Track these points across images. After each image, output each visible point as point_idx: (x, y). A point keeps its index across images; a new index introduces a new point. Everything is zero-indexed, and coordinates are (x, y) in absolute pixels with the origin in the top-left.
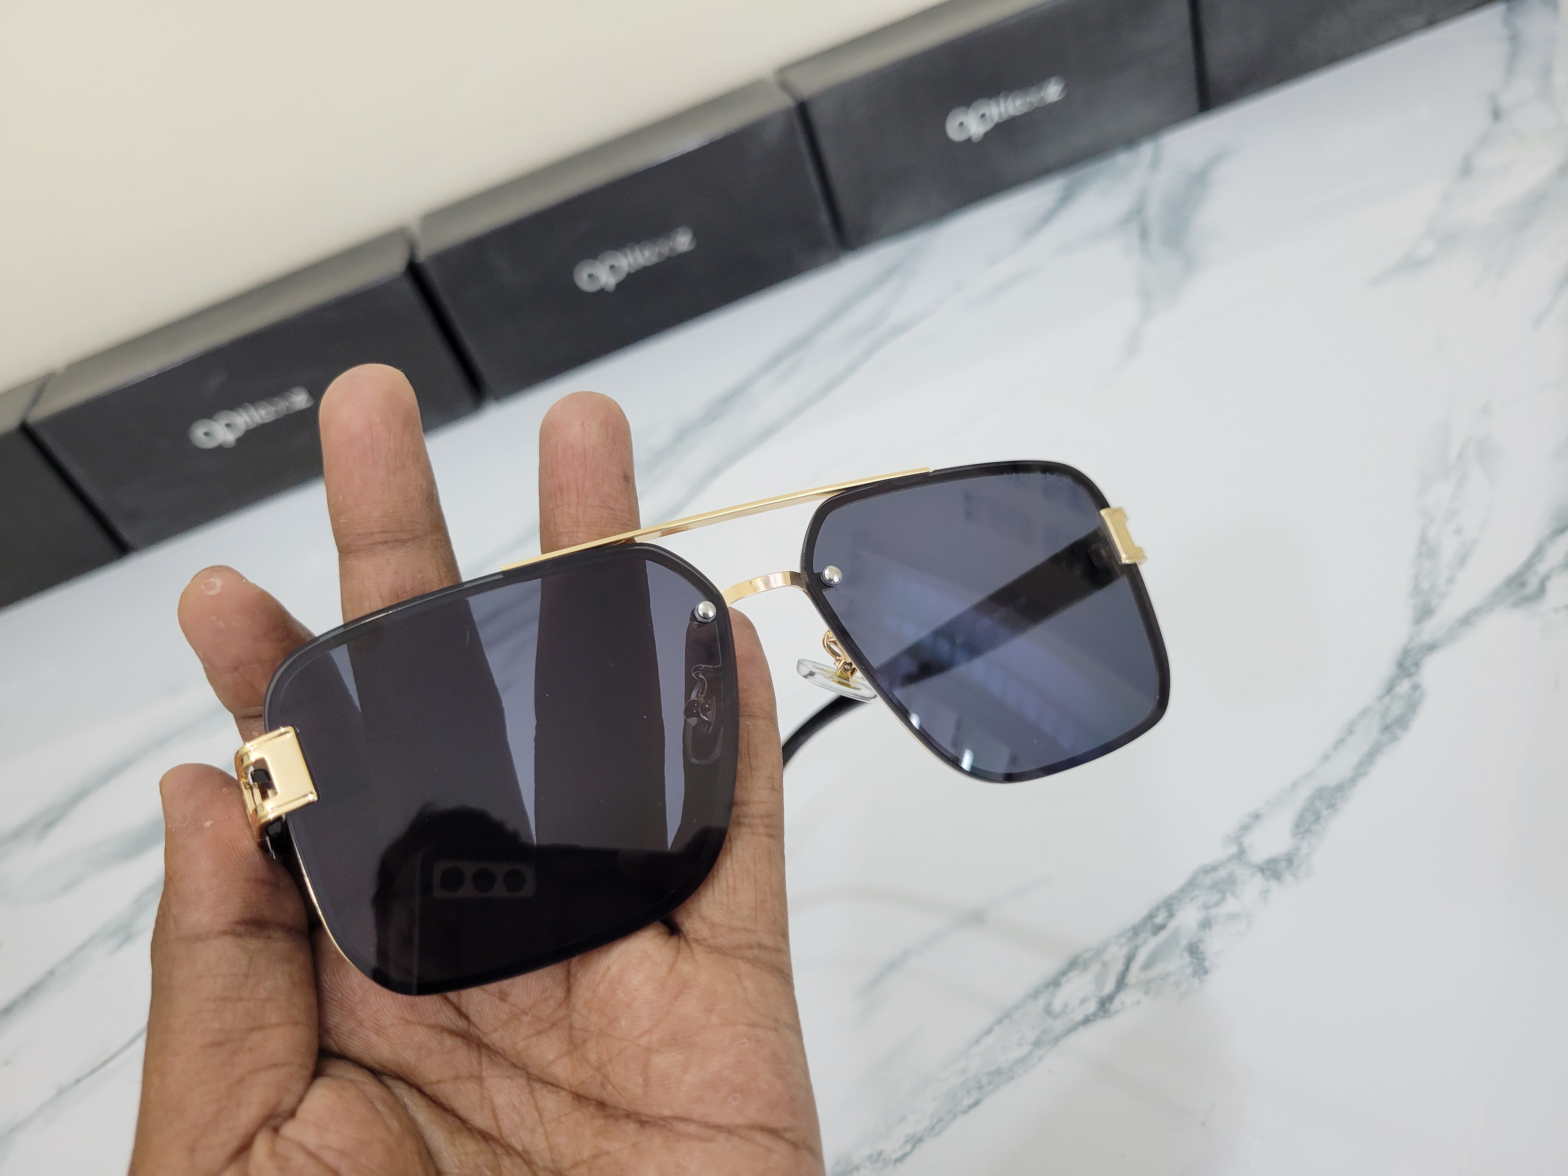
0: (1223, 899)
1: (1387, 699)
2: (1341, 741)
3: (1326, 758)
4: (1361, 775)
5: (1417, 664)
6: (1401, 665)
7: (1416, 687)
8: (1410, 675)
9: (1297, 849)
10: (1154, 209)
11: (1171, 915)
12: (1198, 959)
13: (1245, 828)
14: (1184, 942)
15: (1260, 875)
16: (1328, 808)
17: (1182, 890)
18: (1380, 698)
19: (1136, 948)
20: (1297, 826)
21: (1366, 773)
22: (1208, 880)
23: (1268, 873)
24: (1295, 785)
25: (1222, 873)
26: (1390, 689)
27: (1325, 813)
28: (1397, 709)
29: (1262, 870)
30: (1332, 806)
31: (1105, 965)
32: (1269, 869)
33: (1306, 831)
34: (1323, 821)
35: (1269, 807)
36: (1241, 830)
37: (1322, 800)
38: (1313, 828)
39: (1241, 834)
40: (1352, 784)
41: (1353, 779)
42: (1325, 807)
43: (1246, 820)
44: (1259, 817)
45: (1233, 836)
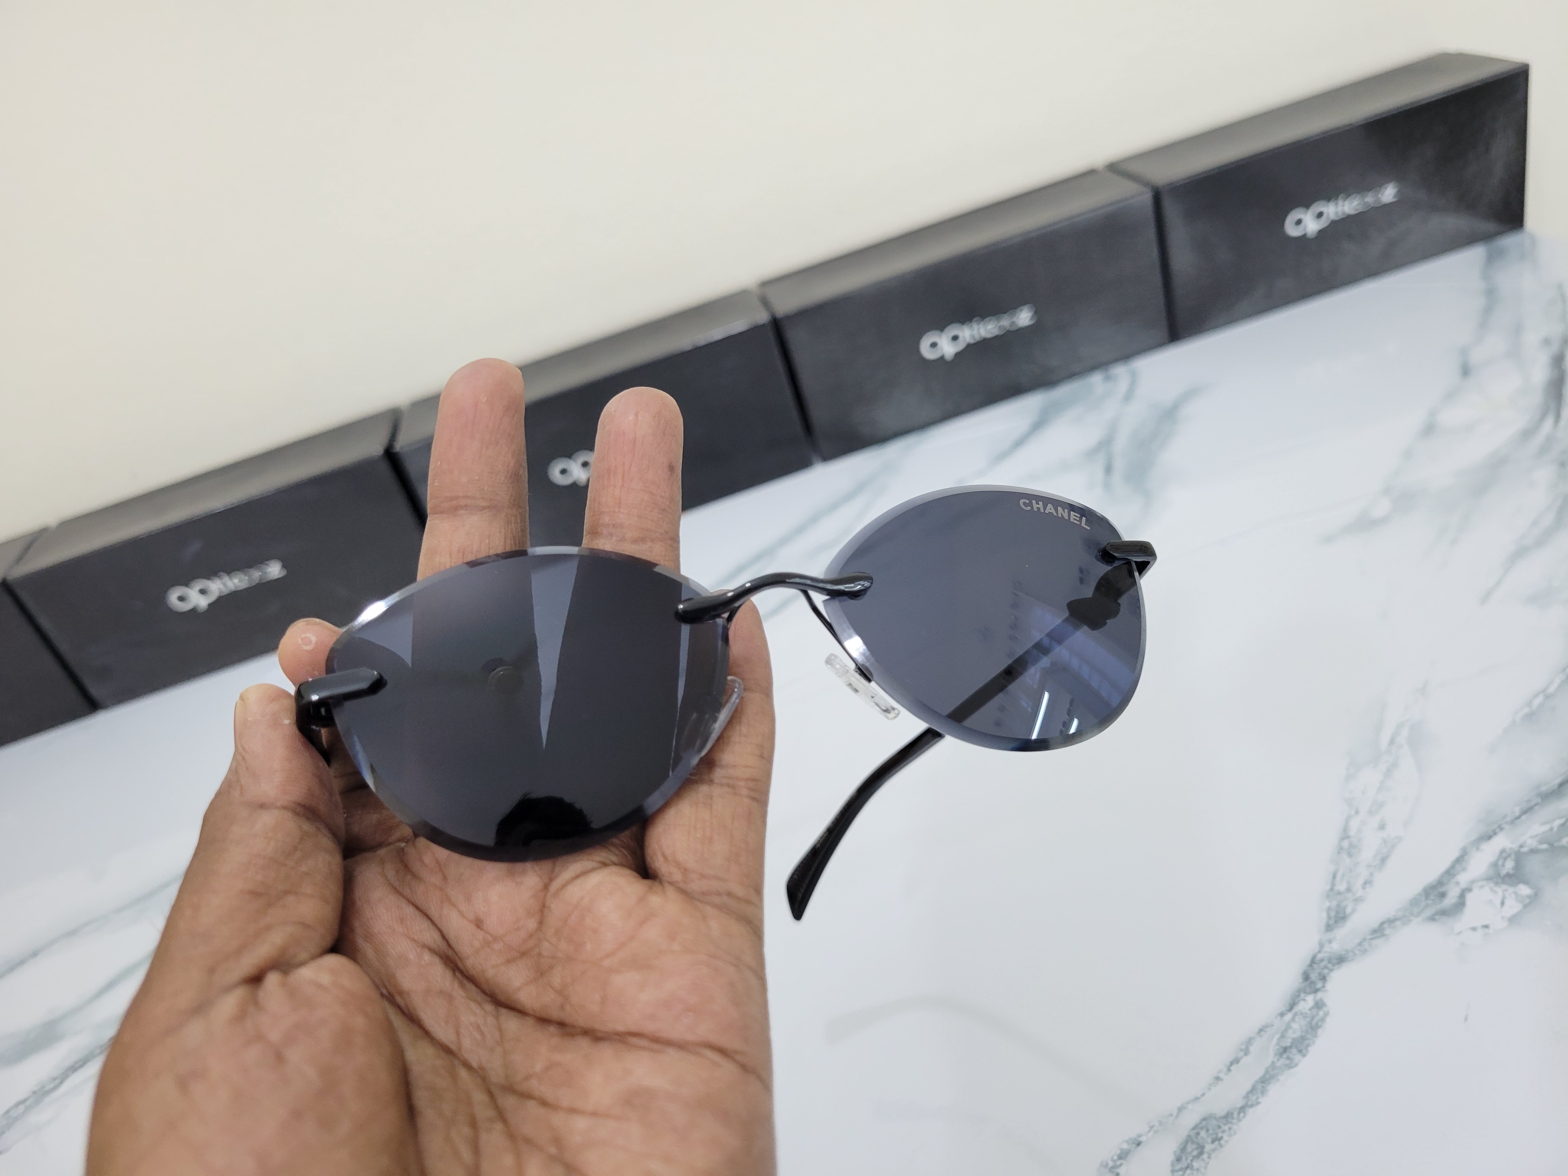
1: (1289, 1016)
2: (1236, 1061)
3: (1218, 1079)
4: (1252, 1106)
5: (1324, 978)
6: (1306, 977)
7: (1319, 1005)
8: (1316, 991)
10: (1121, 443)
13: (1123, 1155)
16: (1213, 1142)
18: (1282, 1015)
20: (1178, 1159)
21: (1258, 1103)
24: (1181, 1109)
26: (1292, 1006)
27: (1208, 1147)
28: (1297, 1029)
30: (1217, 1139)
33: (1187, 1167)
34: (1205, 1156)
35: (1152, 1133)
36: (1120, 1157)
37: (1208, 1130)
38: (1196, 1164)
39: (1118, 1163)
40: (1242, 1115)
41: (1242, 1109)
42: (1209, 1140)
43: (1125, 1146)
44: (1139, 1144)
45: (1111, 1164)
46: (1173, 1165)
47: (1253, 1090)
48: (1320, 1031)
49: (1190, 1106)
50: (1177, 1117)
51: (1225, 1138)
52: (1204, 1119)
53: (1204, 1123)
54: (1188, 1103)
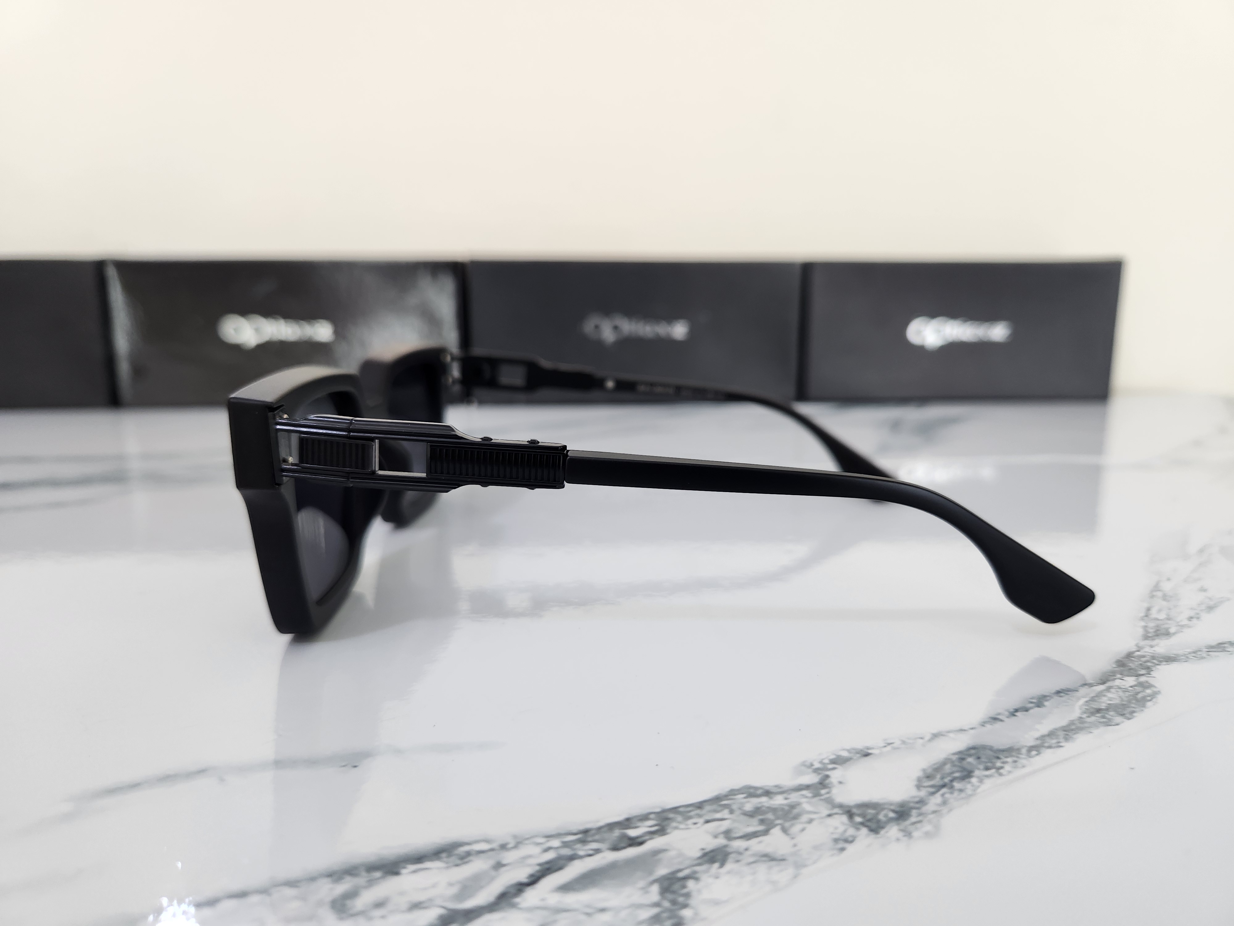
0: (766, 832)
1: (1100, 688)
2: (1023, 710)
3: (995, 719)
4: (1050, 748)
5: (1147, 669)
6: (1121, 664)
7: (1144, 686)
8: (1136, 674)
9: (922, 802)
11: (661, 831)
12: (674, 902)
13: (839, 761)
14: (662, 871)
15: (845, 818)
16: (987, 769)
17: (700, 806)
18: (1089, 685)
19: (572, 858)
20: (929, 777)
22: (750, 805)
23: (858, 819)
24: (935, 736)
25: (779, 801)
26: (1104, 681)
27: (979, 773)
29: (850, 813)
30: (993, 768)
31: (499, 866)
32: (863, 815)
33: (944, 786)
34: (974, 780)
35: (889, 748)
36: (833, 762)
37: (979, 758)
38: (957, 785)
39: (830, 766)
40: (1034, 753)
41: (1036, 748)
42: (981, 767)
43: (845, 754)
44: (867, 755)
45: (817, 765)
46: (919, 780)
47: (1052, 734)
48: (1149, 704)
49: (951, 735)
50: (930, 740)
51: (1007, 767)
52: (973, 748)
53: (973, 751)
54: (949, 732)
